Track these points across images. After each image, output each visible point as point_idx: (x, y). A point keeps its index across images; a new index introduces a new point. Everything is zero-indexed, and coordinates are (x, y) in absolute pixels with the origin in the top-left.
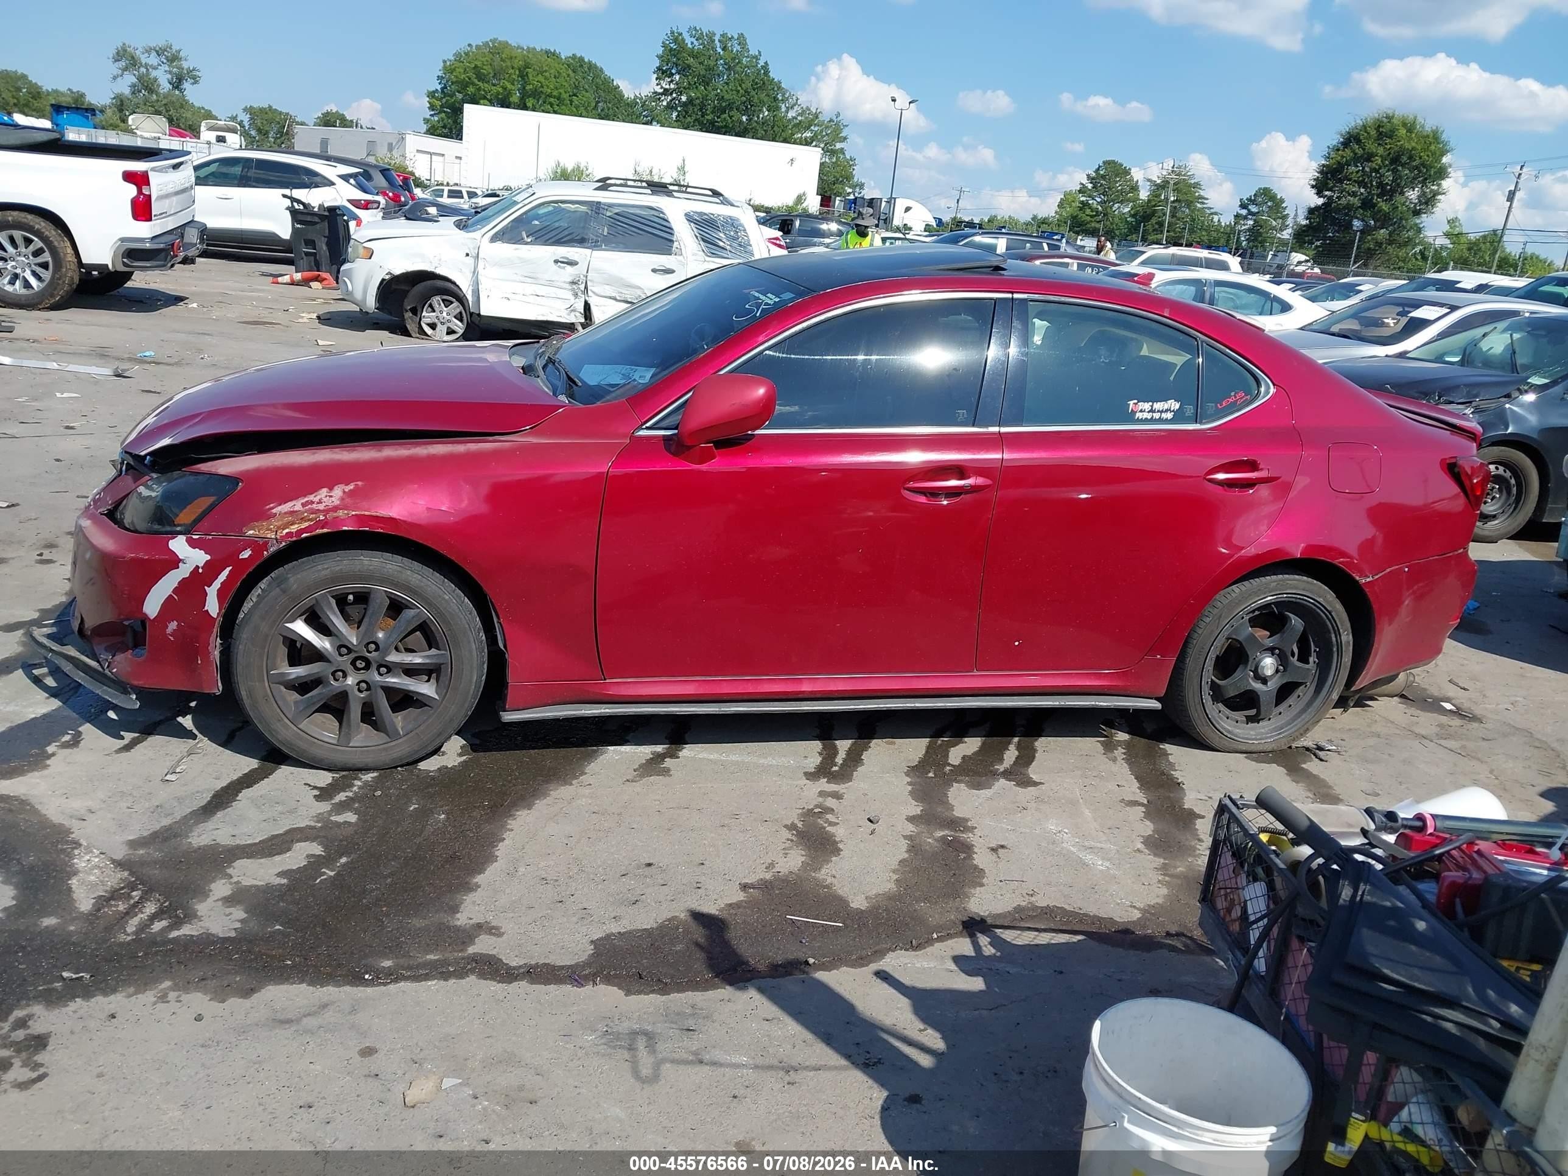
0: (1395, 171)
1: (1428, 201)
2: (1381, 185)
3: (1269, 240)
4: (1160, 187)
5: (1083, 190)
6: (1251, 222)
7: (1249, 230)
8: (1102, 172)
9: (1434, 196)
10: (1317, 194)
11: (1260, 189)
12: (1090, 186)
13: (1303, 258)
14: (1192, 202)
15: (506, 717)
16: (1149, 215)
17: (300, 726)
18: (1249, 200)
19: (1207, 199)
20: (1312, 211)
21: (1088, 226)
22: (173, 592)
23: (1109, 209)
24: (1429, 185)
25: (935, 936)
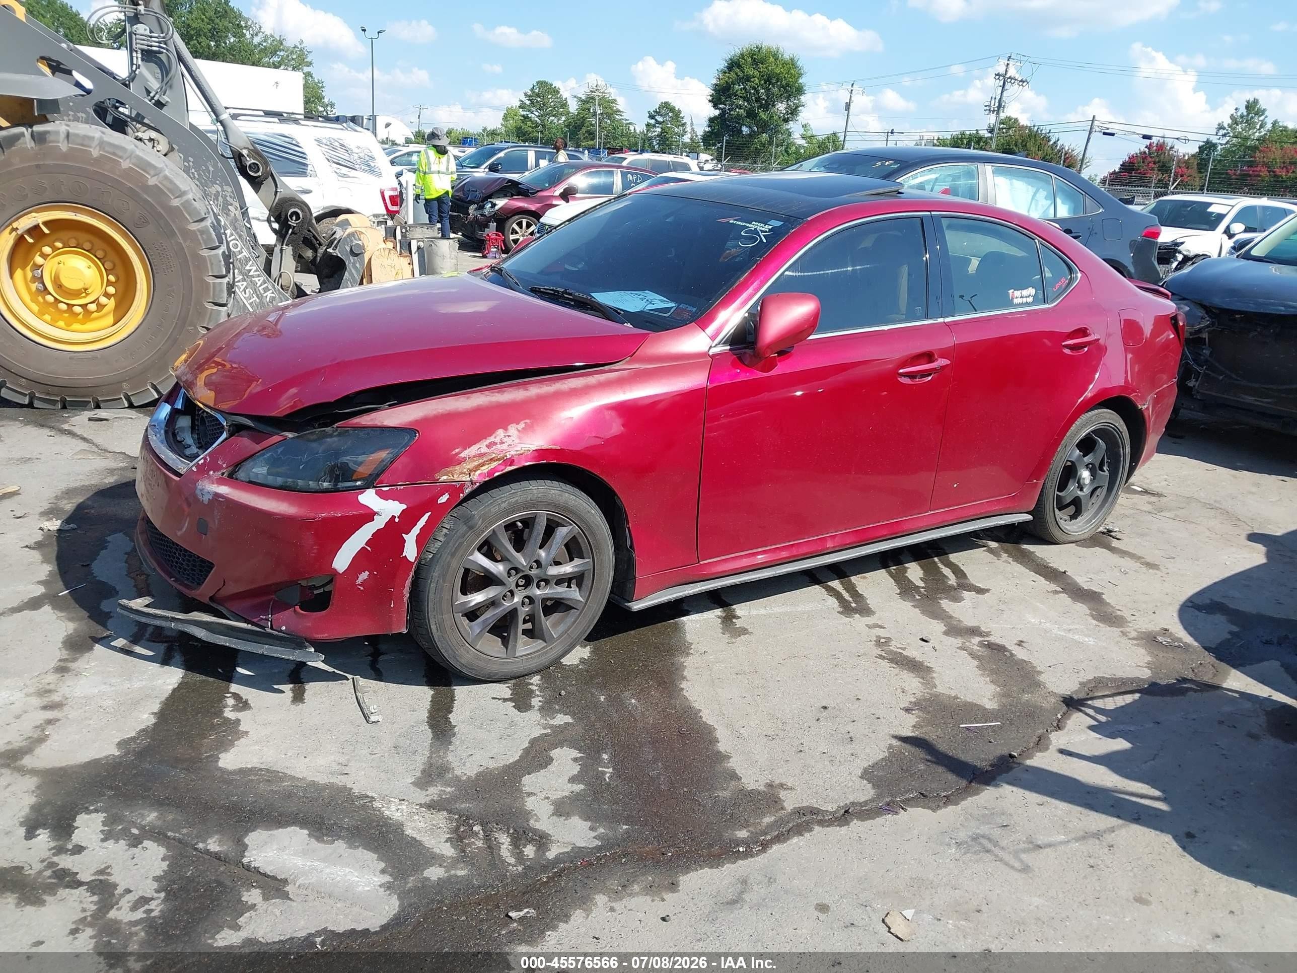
0: (768, 90)
1: (793, 112)
2: (758, 100)
3: (674, 143)
4: (587, 102)
5: (522, 106)
6: (659, 130)
7: (658, 136)
8: (537, 91)
9: (797, 107)
10: (714, 107)
11: (662, 103)
12: (528, 102)
13: (709, 157)
14: (611, 114)
15: (635, 607)
16: (579, 126)
17: (477, 647)
18: (656, 112)
19: (623, 112)
20: (711, 120)
21: (531, 135)
22: (366, 544)
23: (546, 121)
24: (792, 99)
25: (1059, 716)
